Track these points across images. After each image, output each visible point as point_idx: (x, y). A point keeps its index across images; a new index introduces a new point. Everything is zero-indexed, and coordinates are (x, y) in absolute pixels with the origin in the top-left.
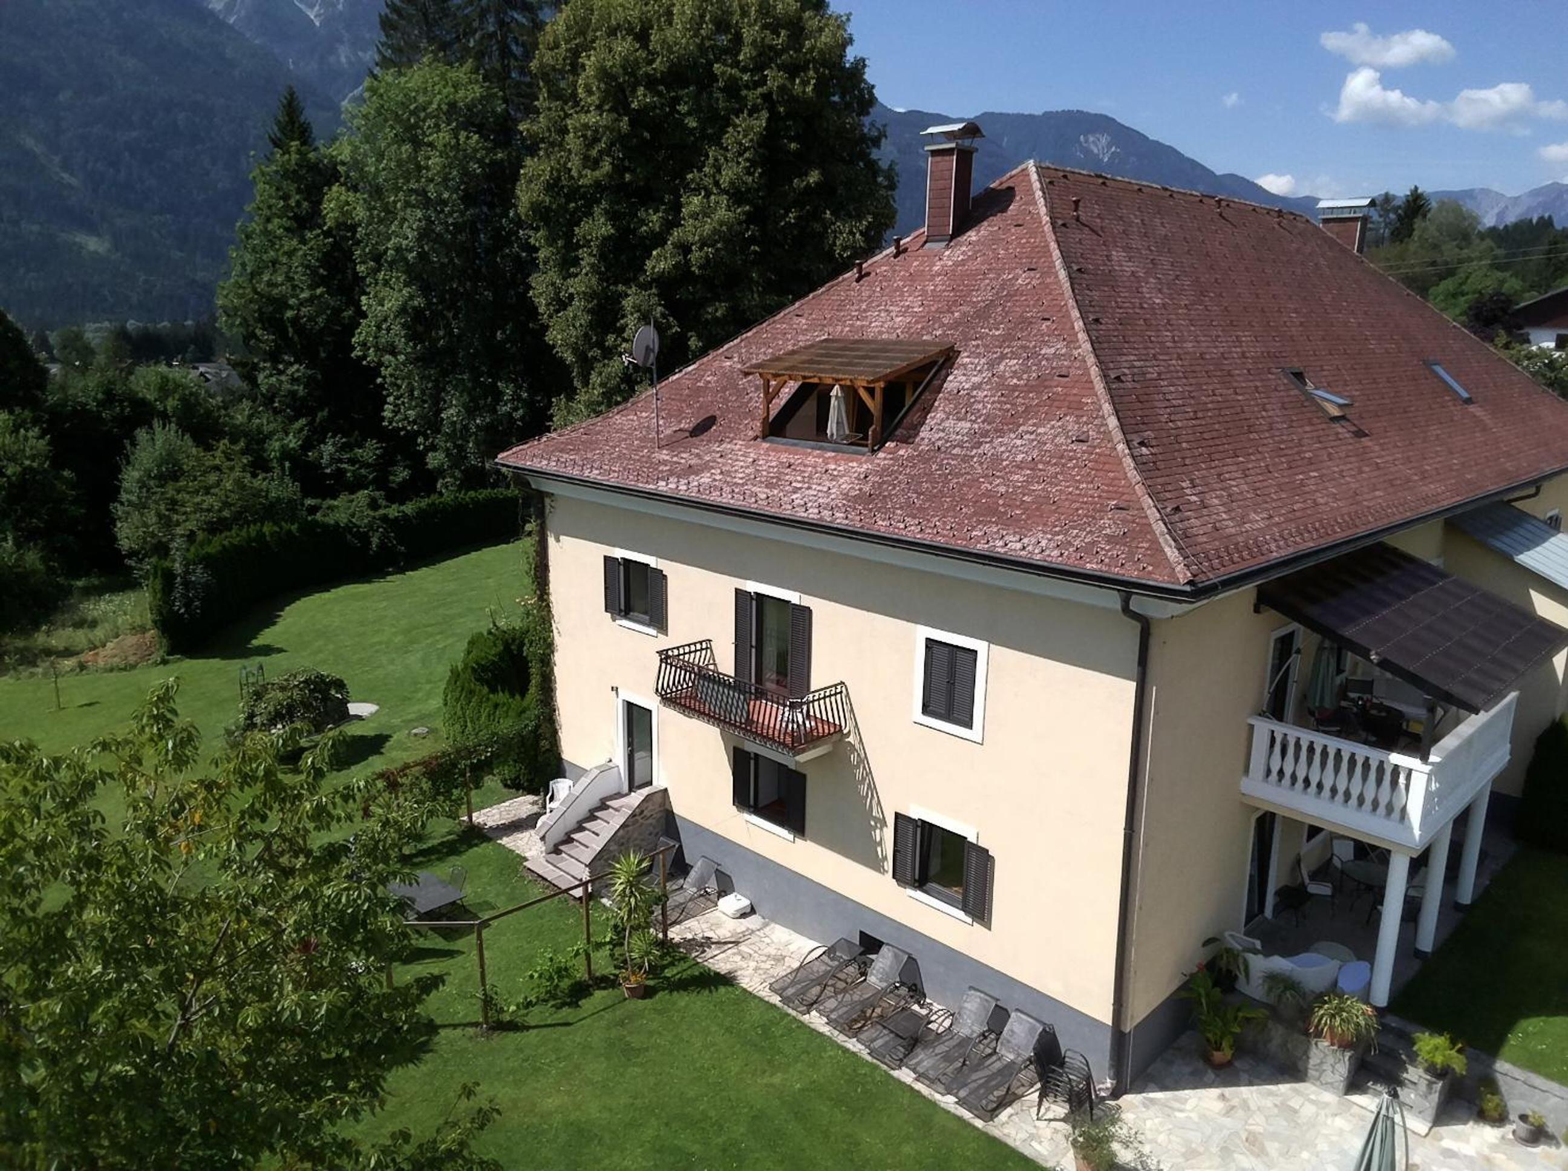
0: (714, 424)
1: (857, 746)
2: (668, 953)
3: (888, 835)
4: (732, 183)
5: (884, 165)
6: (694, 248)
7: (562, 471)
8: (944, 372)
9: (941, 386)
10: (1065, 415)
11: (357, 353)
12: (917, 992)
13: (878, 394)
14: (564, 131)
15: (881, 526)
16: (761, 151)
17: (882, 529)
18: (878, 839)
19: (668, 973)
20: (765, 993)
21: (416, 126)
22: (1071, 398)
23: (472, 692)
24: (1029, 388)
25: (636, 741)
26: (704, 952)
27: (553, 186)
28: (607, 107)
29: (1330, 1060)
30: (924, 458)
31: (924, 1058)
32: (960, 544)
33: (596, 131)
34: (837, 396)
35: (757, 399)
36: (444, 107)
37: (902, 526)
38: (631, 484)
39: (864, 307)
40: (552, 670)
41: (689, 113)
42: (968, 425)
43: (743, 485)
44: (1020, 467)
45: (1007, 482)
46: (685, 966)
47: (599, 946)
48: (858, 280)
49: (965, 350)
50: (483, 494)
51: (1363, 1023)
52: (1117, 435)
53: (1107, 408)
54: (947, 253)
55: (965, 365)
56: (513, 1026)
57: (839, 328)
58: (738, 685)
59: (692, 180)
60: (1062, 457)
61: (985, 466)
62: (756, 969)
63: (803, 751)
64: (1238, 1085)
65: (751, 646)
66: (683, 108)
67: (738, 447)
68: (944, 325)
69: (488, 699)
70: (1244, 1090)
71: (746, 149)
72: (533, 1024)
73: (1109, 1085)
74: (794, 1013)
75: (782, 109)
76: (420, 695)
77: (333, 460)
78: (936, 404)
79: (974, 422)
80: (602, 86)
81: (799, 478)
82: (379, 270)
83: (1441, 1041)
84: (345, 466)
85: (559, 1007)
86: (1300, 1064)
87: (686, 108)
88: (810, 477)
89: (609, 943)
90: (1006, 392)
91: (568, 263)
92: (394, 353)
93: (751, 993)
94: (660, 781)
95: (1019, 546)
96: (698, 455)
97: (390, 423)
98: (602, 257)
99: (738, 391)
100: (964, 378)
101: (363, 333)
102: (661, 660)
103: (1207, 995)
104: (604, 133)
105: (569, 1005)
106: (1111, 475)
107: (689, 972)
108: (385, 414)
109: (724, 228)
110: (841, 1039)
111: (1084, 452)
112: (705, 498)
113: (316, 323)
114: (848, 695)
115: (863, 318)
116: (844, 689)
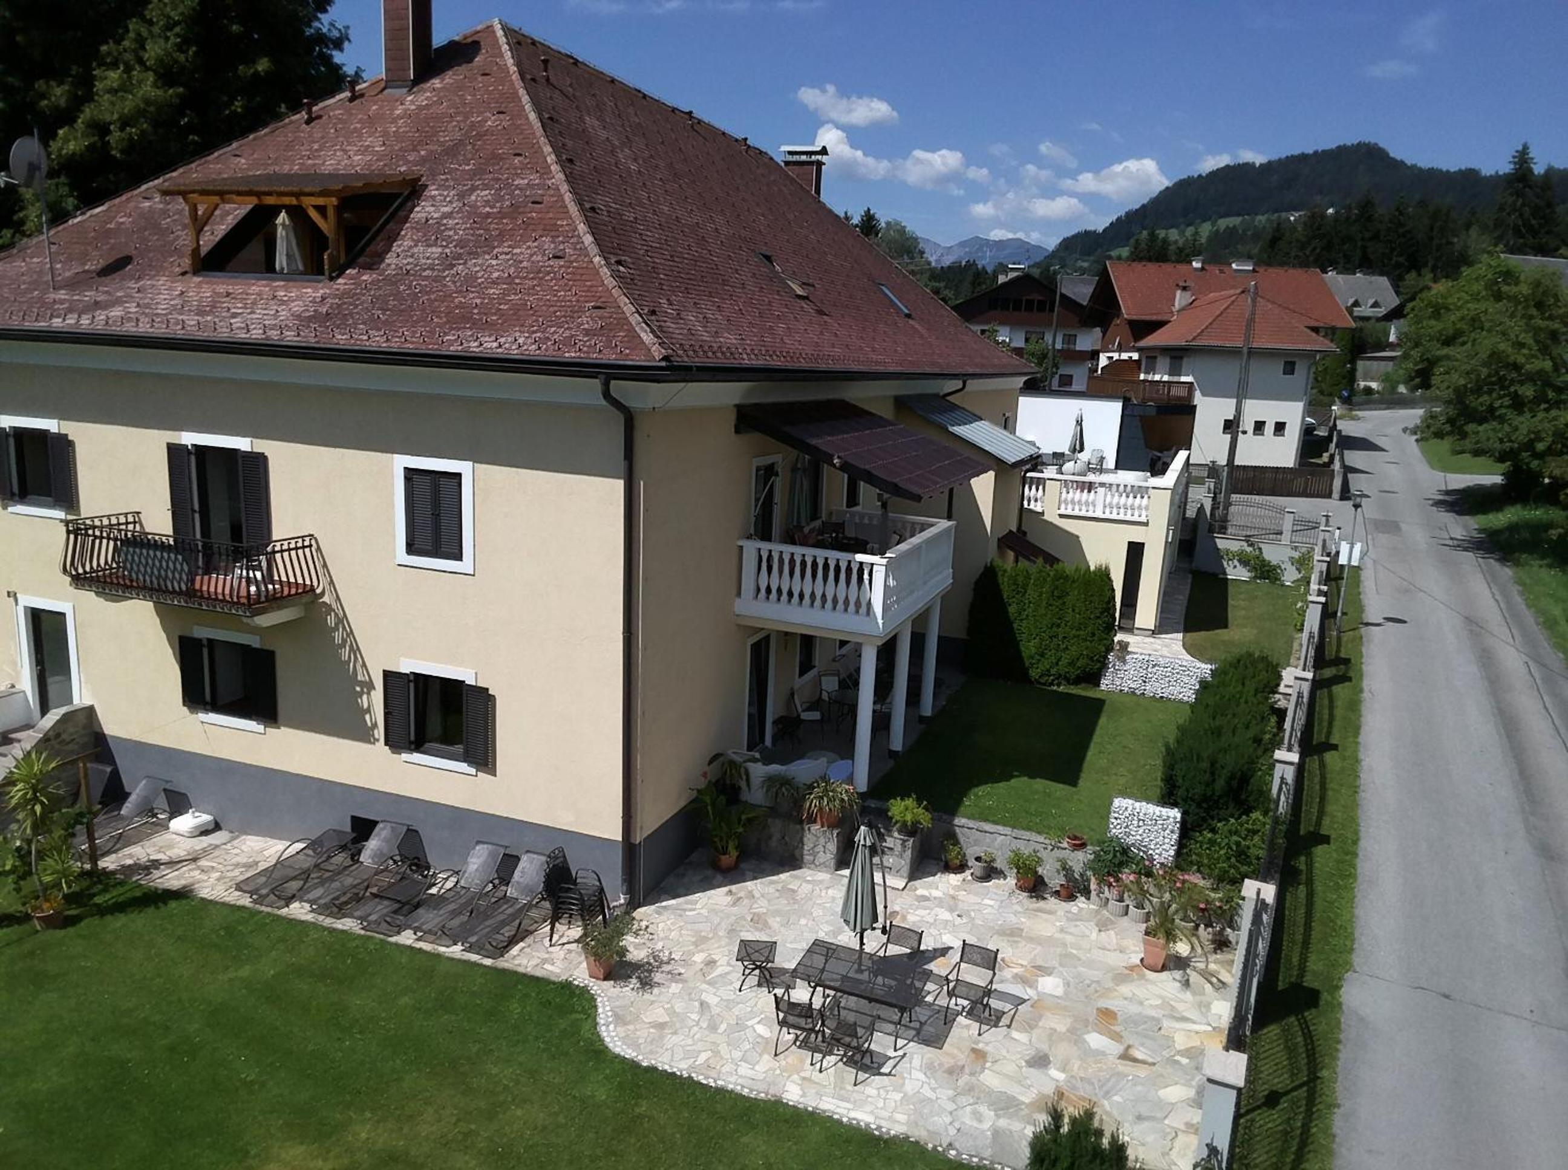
0: (129, 263)
1: (334, 606)
2: (99, 882)
3: (377, 697)
4: (160, 61)
6: (112, 127)
8: (410, 204)
9: (407, 217)
10: (541, 236)
12: (420, 865)
13: (331, 212)
15: (341, 339)
16: (196, 28)
17: (341, 342)
18: (366, 706)
19: (98, 900)
20: (231, 898)
22: (545, 222)
24: (502, 215)
25: (46, 658)
26: (149, 873)
29: (822, 841)
30: (391, 281)
31: (428, 917)
32: (431, 348)
34: (283, 224)
35: (184, 238)
37: (365, 338)
39: (316, 146)
42: (440, 250)
43: (165, 315)
44: (495, 283)
45: (482, 295)
46: (121, 890)
48: (308, 123)
49: (433, 184)
51: (846, 798)
52: (593, 250)
53: (582, 228)
54: (409, 98)
55: (433, 197)
57: (287, 167)
58: (179, 546)
59: (108, 53)
60: (539, 272)
61: (458, 284)
62: (218, 879)
63: (262, 612)
64: (744, 881)
65: (194, 511)
67: (161, 282)
68: (410, 162)
70: (749, 885)
71: (177, 23)
73: (622, 901)
74: (269, 909)
78: (403, 233)
79: (446, 247)
81: (240, 305)
83: (910, 802)
86: (797, 853)
88: (254, 303)
90: (477, 218)
93: (211, 901)
94: (81, 696)
95: (495, 344)
96: (106, 292)
99: (160, 231)
100: (432, 209)
102: (68, 532)
103: (713, 804)
106: (588, 283)
107: (127, 895)
109: (152, 109)
110: (328, 922)
111: (561, 267)
112: (116, 329)
114: (319, 549)
115: (315, 158)
116: (313, 542)
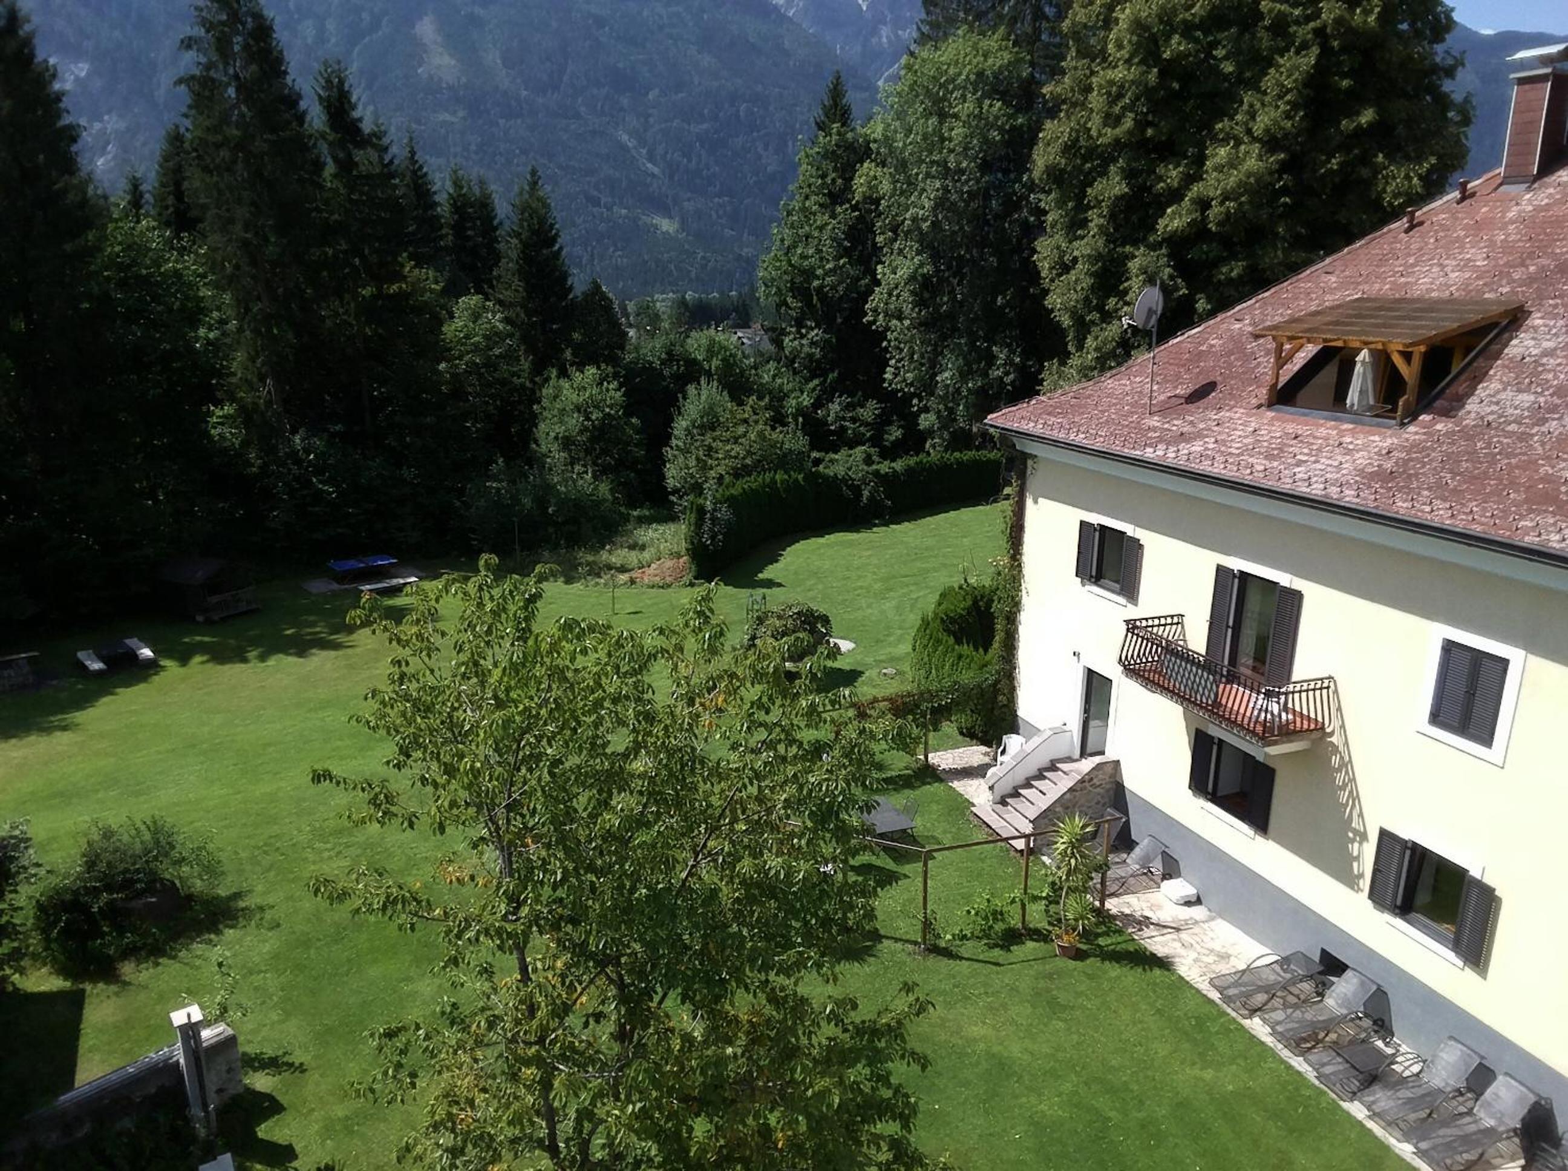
0: (1213, 390)
1: (1341, 748)
2: (1104, 923)
3: (1369, 851)
4: (1267, 131)
5: (1458, 97)
6: (1214, 203)
7: (1048, 433)
8: (1506, 335)
9: (1500, 352)
11: (869, 318)
12: (1383, 1027)
13: (1416, 360)
14: (1088, 89)
15: (1401, 507)
16: (1305, 92)
17: (1402, 511)
18: (1355, 853)
19: (1101, 941)
20: (1204, 987)
21: (944, 99)
23: (939, 641)
25: (1092, 709)
26: (1141, 930)
27: (1070, 149)
28: (1136, 60)
30: (1468, 434)
31: (1382, 1098)
32: (1502, 535)
33: (1122, 86)
34: (1363, 362)
35: (1266, 365)
36: (973, 77)
37: (1428, 509)
38: (1117, 449)
39: (1411, 261)
40: (1016, 630)
41: (1226, 58)
42: (1532, 398)
43: (1238, 455)
46: (1120, 939)
47: (1035, 899)
48: (1407, 231)
49: (1539, 311)
50: (968, 455)
54: (1528, 196)
55: (1535, 329)
56: (948, 953)
57: (1377, 286)
58: (1208, 665)
59: (1221, 130)
61: (1548, 447)
62: (1196, 960)
63: (1275, 743)
65: (1228, 627)
66: (1219, 53)
67: (1238, 415)
68: (1514, 281)
69: (953, 650)
71: (1289, 91)
72: (966, 956)
74: (1234, 1014)
75: (1336, 43)
76: (892, 639)
77: (838, 418)
78: (1491, 372)
79: (1541, 394)
80: (1135, 38)
81: (1306, 451)
82: (895, 240)
84: (847, 424)
85: (991, 947)
87: (1224, 52)
88: (1319, 450)
89: (1045, 898)
91: (1076, 225)
92: (900, 319)
93: (1188, 982)
94: (1111, 753)
96: (1191, 422)
97: (890, 385)
98: (1112, 216)
99: (1245, 355)
100: (1532, 343)
101: (876, 299)
102: (1128, 630)
104: (1130, 87)
105: (1002, 947)
107: (1124, 946)
108: (886, 376)
109: (1252, 180)
110: (1285, 1054)
112: (1195, 467)
113: (837, 291)
114: (1336, 691)
115: (1409, 274)
116: (1332, 684)
